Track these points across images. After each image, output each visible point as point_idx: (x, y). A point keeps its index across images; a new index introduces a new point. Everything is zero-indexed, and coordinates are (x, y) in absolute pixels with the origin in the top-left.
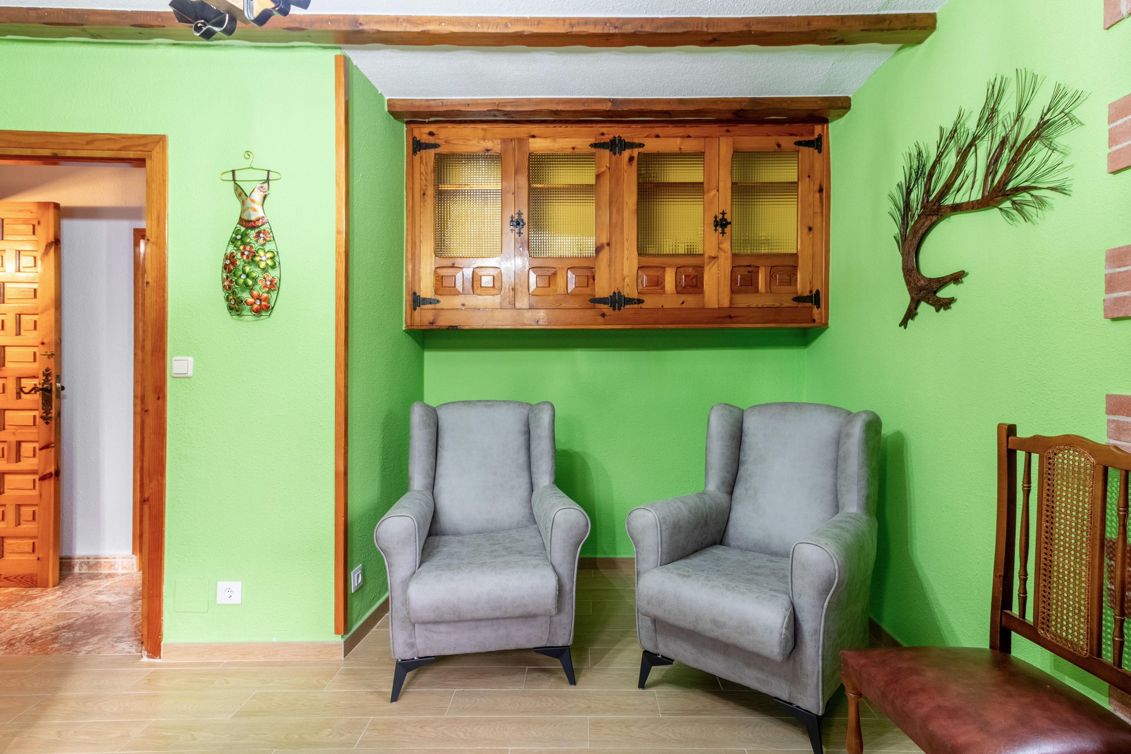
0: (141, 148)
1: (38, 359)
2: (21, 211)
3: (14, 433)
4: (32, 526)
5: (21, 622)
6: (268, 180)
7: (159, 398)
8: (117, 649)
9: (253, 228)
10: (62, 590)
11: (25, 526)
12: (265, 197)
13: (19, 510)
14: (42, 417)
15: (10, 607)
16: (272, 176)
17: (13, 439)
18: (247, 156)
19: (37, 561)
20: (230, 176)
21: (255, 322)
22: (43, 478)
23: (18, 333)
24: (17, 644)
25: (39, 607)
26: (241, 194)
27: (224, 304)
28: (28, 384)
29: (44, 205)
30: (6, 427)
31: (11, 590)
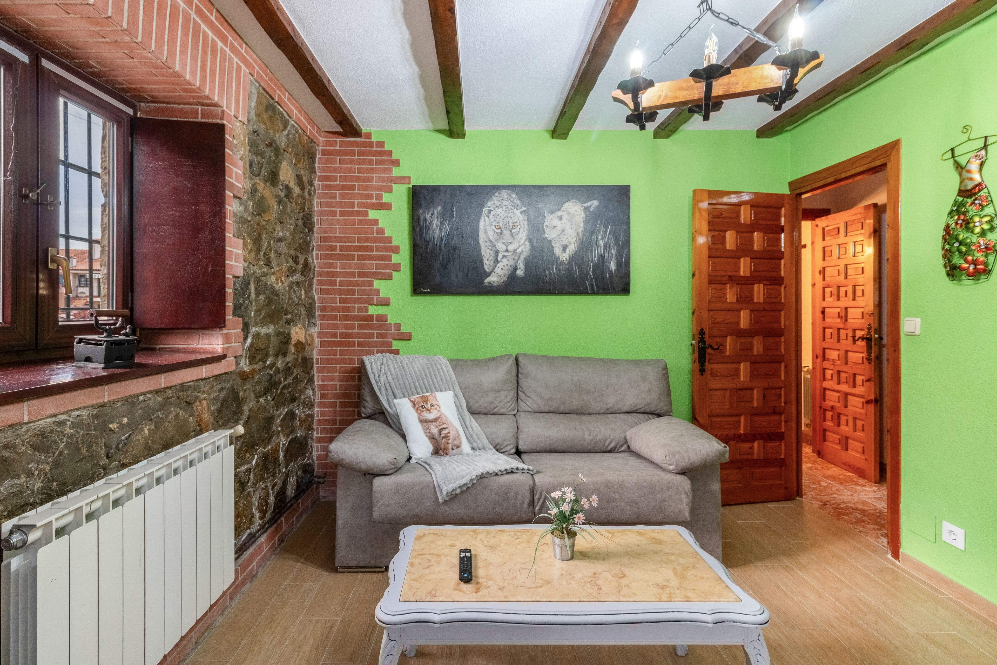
0: (883, 156)
1: (864, 317)
2: (855, 214)
3: (852, 367)
4: (862, 435)
5: (839, 495)
6: (985, 147)
7: (895, 351)
8: (879, 540)
9: (970, 197)
10: (878, 487)
11: (858, 433)
12: (982, 165)
13: (855, 421)
14: (866, 358)
15: (842, 484)
16: (990, 141)
17: (851, 372)
18: (965, 130)
19: (864, 461)
20: (949, 155)
21: (974, 286)
22: (868, 402)
23: (854, 299)
24: (828, 506)
25: (856, 492)
26: (959, 167)
27: (943, 271)
28: (859, 334)
29: (867, 207)
30: (849, 363)
31: (851, 474)
